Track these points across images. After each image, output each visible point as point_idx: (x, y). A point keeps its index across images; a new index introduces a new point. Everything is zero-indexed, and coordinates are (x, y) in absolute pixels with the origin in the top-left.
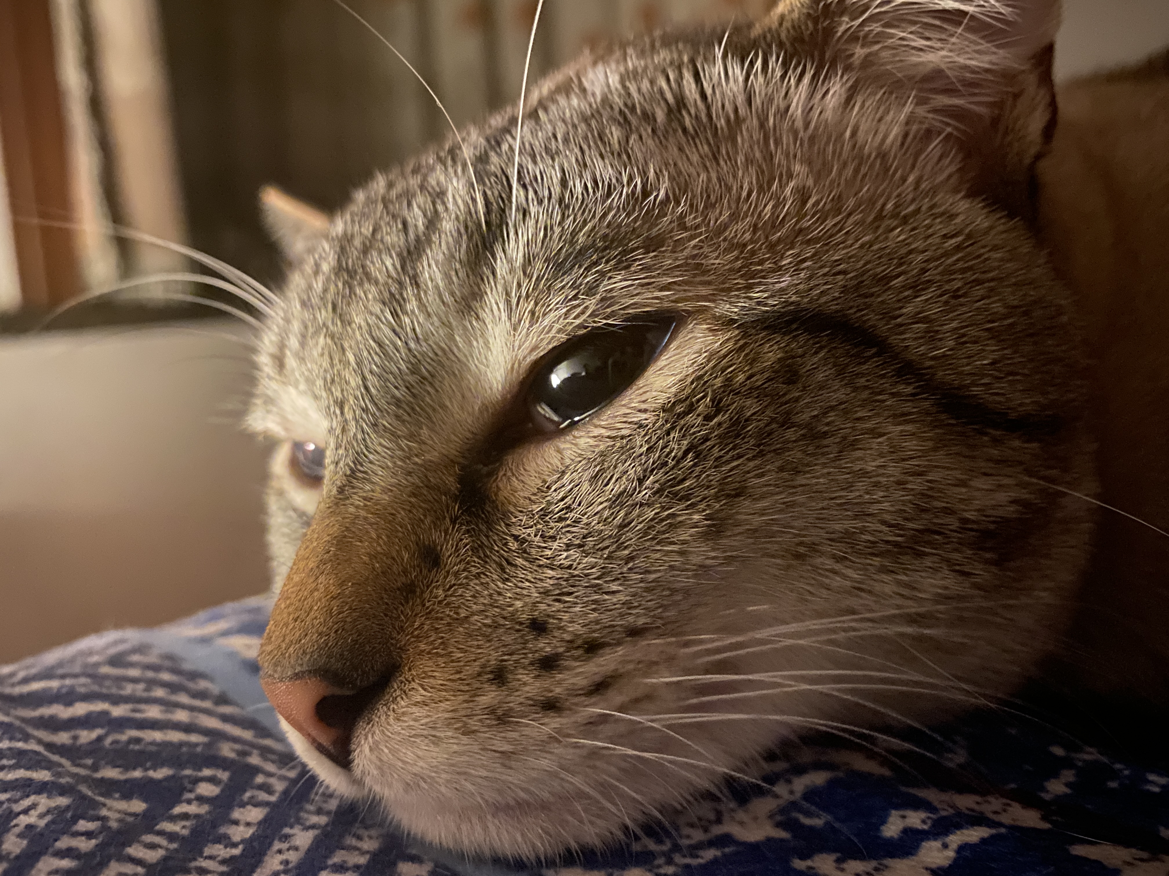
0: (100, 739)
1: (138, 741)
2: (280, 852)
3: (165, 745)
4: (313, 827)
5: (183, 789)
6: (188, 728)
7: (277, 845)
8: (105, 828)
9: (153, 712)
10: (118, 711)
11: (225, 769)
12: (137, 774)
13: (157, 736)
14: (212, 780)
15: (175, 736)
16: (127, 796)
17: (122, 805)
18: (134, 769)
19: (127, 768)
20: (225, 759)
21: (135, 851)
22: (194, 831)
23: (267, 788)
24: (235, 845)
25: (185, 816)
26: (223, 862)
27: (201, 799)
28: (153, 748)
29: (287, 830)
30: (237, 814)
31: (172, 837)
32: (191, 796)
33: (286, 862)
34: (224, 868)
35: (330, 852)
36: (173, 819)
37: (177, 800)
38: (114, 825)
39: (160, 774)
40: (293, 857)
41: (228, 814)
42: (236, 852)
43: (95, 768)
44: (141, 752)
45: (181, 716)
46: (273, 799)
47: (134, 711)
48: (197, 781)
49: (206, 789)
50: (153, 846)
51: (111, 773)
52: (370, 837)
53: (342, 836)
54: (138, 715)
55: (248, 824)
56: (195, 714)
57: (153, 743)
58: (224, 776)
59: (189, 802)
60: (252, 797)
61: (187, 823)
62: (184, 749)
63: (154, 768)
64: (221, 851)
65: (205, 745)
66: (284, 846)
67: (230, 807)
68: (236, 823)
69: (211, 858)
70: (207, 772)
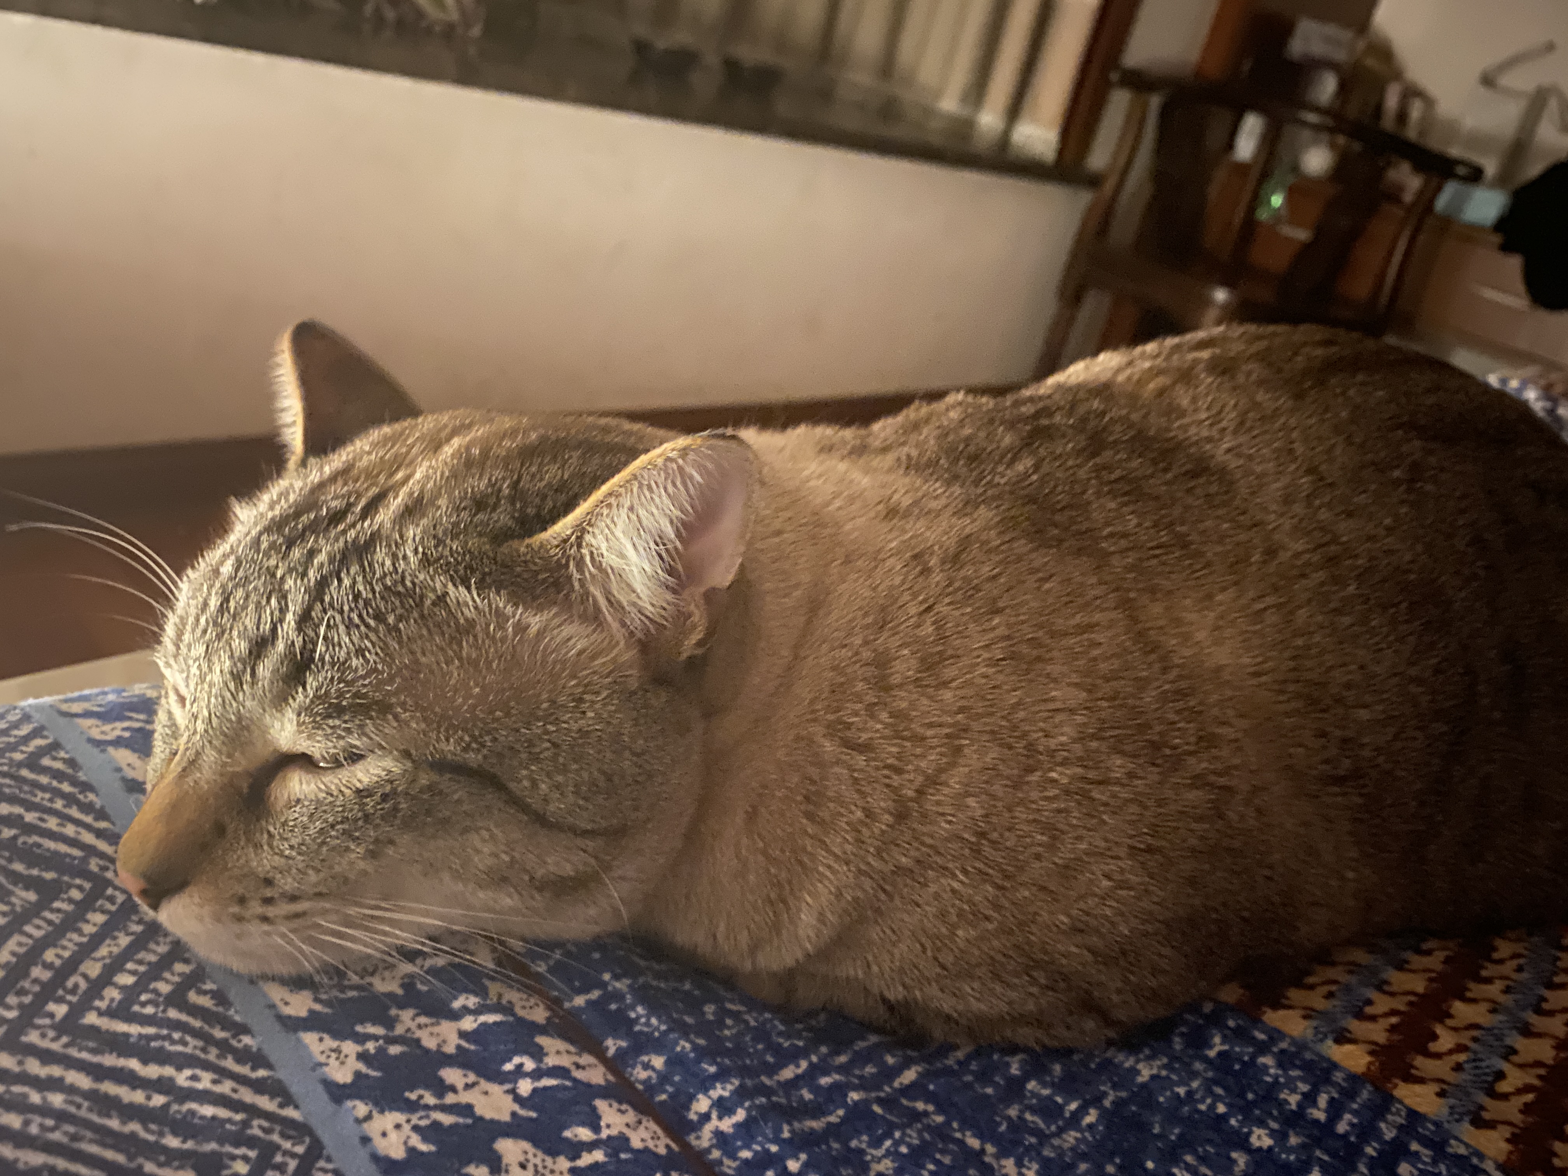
0: (15, 838)
1: (39, 846)
2: (109, 945)
3: (56, 853)
4: (132, 934)
5: (61, 891)
6: (73, 842)
7: (108, 941)
8: (13, 911)
9: (52, 823)
10: (30, 817)
11: (89, 881)
12: (35, 872)
13: (51, 845)
14: (80, 888)
15: (63, 848)
16: (27, 888)
17: (24, 894)
18: (34, 868)
19: (30, 866)
20: (91, 872)
21: (28, 928)
22: (63, 921)
23: (111, 899)
24: (84, 936)
25: (59, 910)
26: (76, 944)
27: (70, 901)
28: (48, 854)
29: (116, 933)
30: (90, 916)
31: (50, 922)
32: (65, 896)
33: (111, 952)
34: (76, 948)
35: (138, 951)
36: (52, 911)
37: (56, 898)
38: (18, 909)
39: (49, 875)
40: (115, 950)
41: (84, 915)
42: (85, 940)
43: (10, 860)
44: (40, 856)
45: (70, 830)
46: (113, 908)
47: (42, 820)
48: (70, 886)
49: (76, 894)
50: (38, 927)
51: (18, 867)
52: (165, 943)
53: (147, 942)
54: (43, 825)
55: (95, 925)
56: (80, 829)
57: (48, 850)
58: (87, 885)
59: (63, 900)
60: (101, 906)
61: (60, 916)
62: (68, 860)
63: (47, 869)
64: (75, 937)
65: (80, 858)
66: (112, 943)
67: (86, 911)
68: (88, 922)
69: (70, 940)
70: (78, 881)
